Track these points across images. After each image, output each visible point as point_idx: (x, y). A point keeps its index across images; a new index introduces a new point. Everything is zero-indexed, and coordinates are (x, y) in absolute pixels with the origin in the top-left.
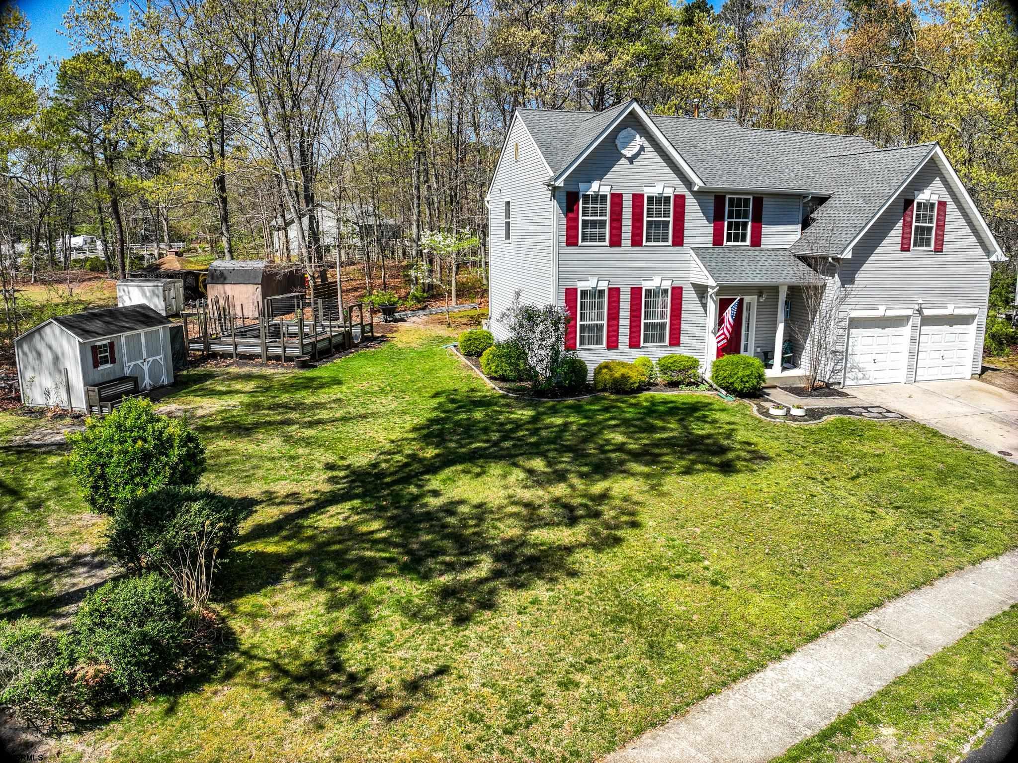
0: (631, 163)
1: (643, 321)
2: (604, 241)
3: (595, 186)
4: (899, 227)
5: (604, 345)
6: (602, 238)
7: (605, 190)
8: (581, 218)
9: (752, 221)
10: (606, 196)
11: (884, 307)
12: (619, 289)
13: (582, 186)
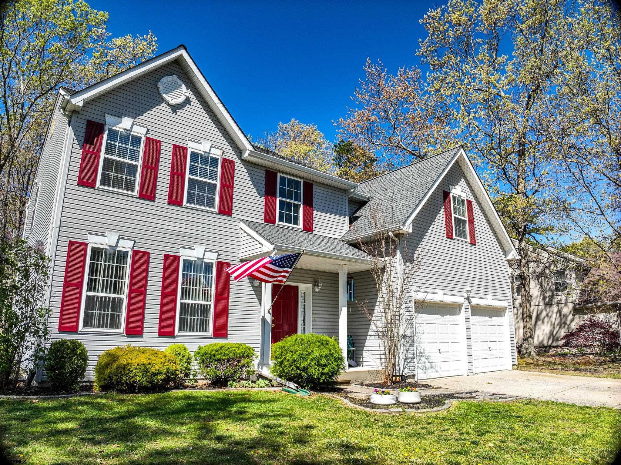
0: (174, 111)
1: (179, 301)
2: (133, 190)
3: (126, 123)
4: (442, 214)
5: (122, 329)
6: (130, 186)
7: (139, 131)
8: (103, 155)
9: (303, 204)
10: (140, 138)
11: (442, 292)
12: (148, 254)
13: (109, 119)
